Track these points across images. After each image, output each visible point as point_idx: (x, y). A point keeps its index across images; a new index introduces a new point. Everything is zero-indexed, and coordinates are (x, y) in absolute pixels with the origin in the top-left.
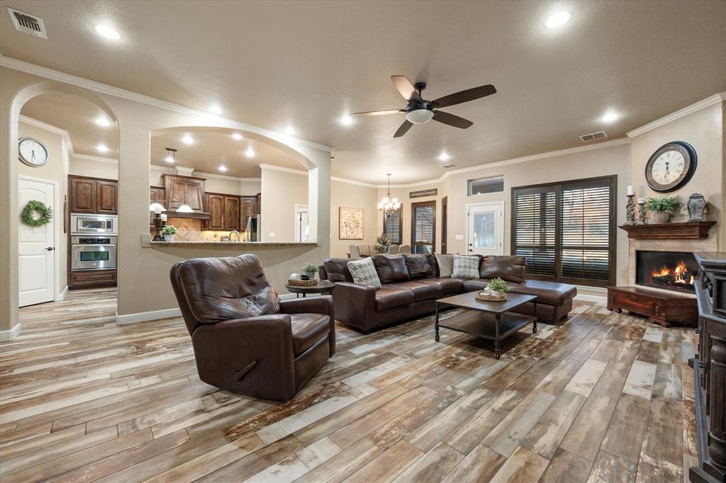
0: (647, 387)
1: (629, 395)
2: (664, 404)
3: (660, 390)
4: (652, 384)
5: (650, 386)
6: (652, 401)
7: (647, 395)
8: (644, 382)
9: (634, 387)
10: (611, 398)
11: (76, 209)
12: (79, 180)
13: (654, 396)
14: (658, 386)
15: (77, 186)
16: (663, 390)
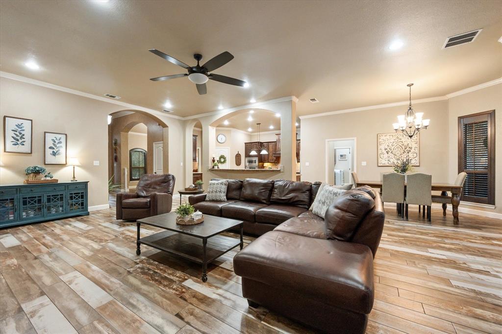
0: (33, 313)
1: (38, 297)
2: (7, 310)
3: (20, 320)
4: (32, 320)
5: (32, 317)
6: (19, 304)
7: (27, 307)
8: (40, 317)
9: (42, 305)
10: (46, 286)
13: (20, 310)
14: (24, 323)
16: (16, 323)
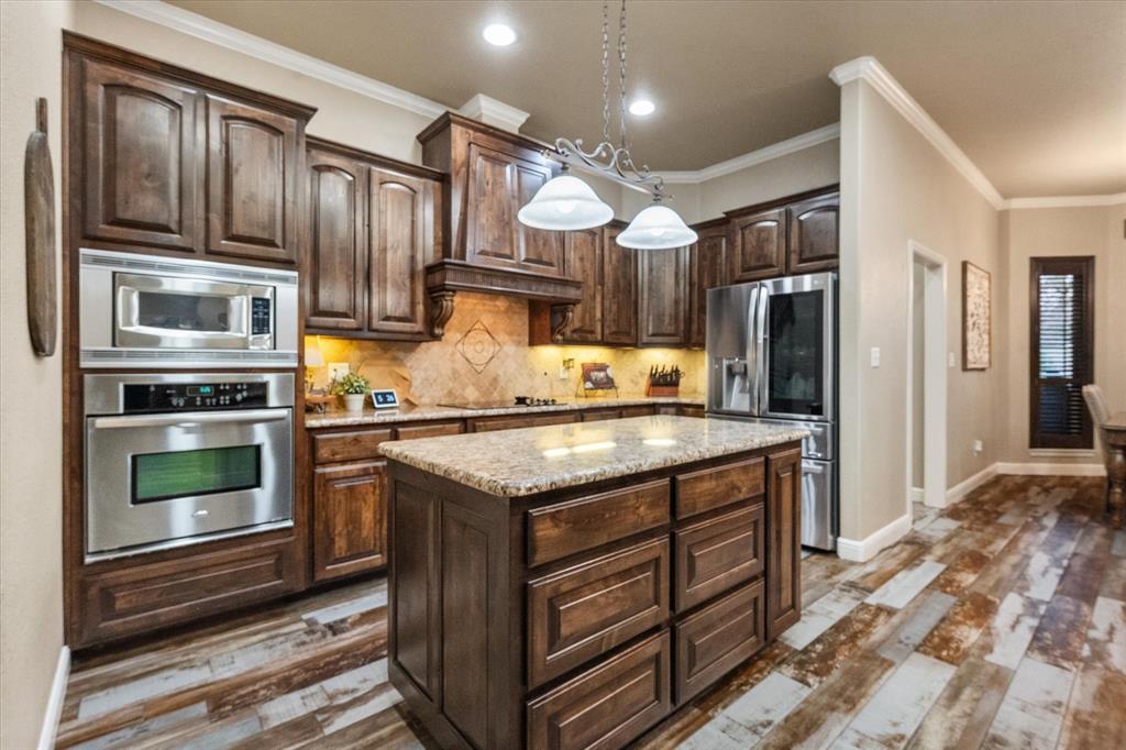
11: (104, 229)
12: (122, 75)
15: (111, 104)
